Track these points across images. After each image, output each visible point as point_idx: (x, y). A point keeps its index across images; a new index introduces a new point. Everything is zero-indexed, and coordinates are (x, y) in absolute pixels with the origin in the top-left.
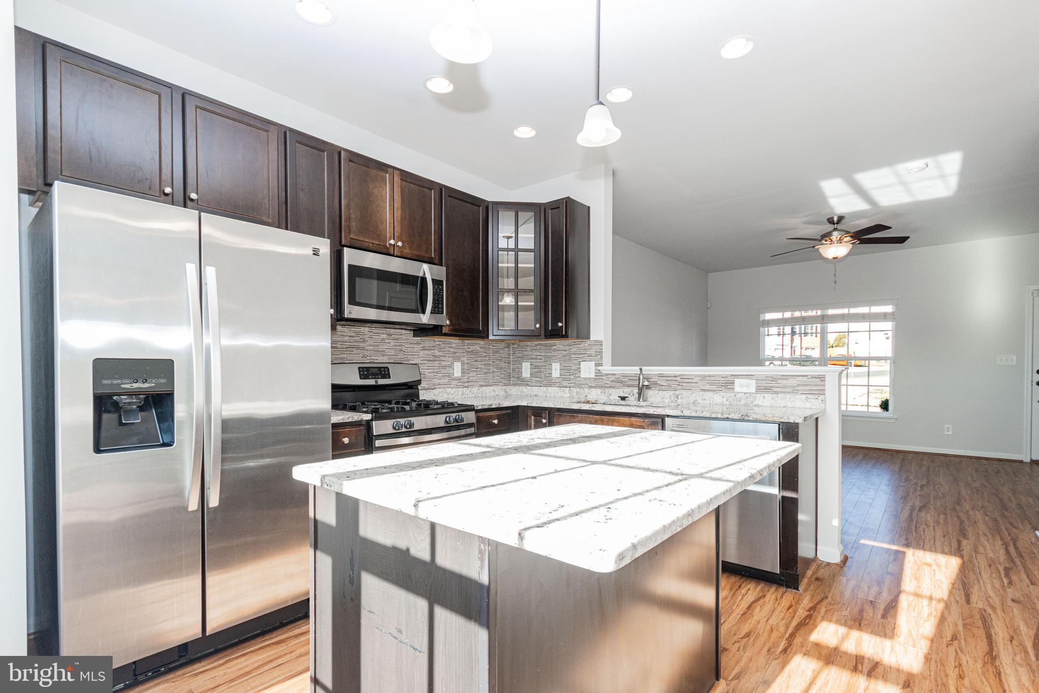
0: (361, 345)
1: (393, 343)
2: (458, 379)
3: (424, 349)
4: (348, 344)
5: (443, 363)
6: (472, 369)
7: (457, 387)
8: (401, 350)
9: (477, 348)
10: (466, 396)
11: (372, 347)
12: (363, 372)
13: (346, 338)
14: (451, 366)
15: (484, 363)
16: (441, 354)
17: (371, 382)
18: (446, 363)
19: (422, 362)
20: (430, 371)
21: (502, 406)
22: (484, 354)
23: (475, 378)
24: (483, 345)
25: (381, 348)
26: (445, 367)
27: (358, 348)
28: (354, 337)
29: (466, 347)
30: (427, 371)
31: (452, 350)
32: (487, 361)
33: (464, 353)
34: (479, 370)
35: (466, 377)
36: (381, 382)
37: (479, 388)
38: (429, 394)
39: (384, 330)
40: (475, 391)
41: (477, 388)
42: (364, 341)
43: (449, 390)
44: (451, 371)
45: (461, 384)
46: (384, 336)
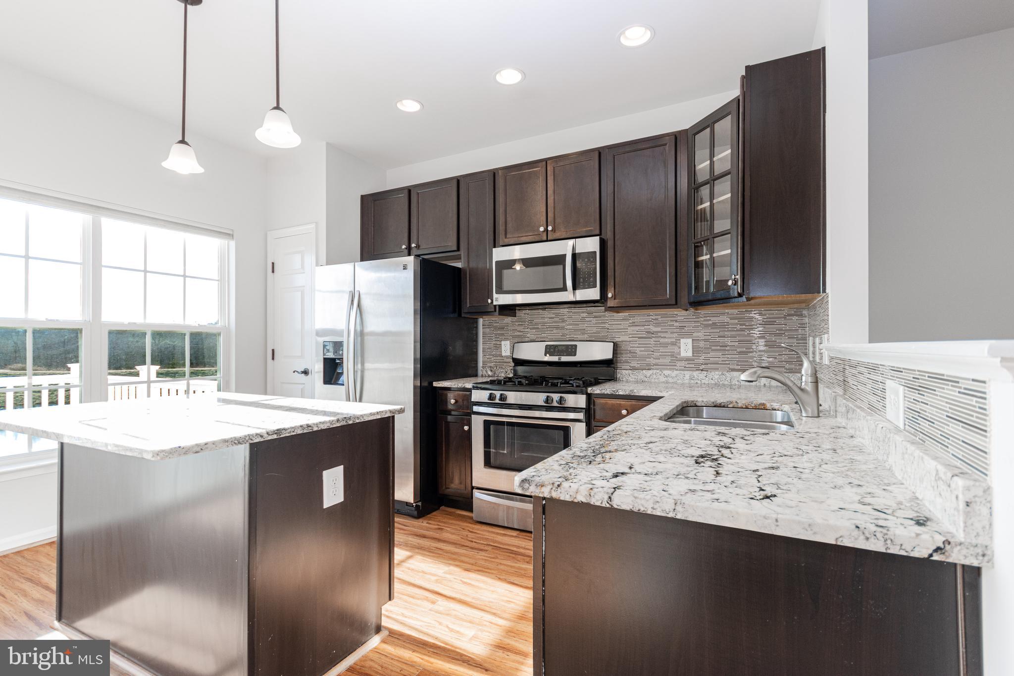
0: (561, 325)
1: (594, 321)
2: (687, 359)
3: (634, 324)
4: (548, 324)
5: (662, 340)
6: (713, 348)
7: (685, 368)
8: (603, 328)
9: (725, 319)
10: (699, 382)
11: (571, 327)
12: (550, 350)
13: (546, 320)
14: (676, 344)
15: (738, 338)
16: (659, 329)
17: (555, 359)
18: (666, 340)
19: (631, 339)
20: (643, 349)
21: (637, 394)
22: (739, 327)
23: (721, 359)
24: (737, 314)
25: (581, 327)
26: (665, 345)
27: (557, 328)
28: (553, 318)
29: (702, 319)
30: (637, 349)
31: (677, 324)
32: (745, 336)
33: (698, 327)
34: (728, 348)
35: (703, 357)
36: (565, 359)
37: (725, 373)
38: (638, 375)
39: (584, 310)
40: (717, 377)
41: (720, 373)
42: (563, 321)
43: (666, 372)
44: (676, 349)
45: (693, 366)
46: (585, 315)
